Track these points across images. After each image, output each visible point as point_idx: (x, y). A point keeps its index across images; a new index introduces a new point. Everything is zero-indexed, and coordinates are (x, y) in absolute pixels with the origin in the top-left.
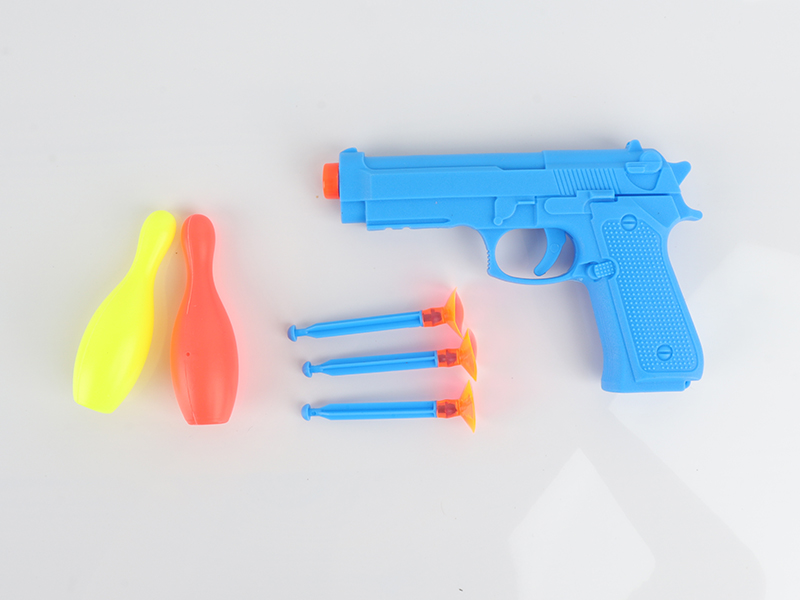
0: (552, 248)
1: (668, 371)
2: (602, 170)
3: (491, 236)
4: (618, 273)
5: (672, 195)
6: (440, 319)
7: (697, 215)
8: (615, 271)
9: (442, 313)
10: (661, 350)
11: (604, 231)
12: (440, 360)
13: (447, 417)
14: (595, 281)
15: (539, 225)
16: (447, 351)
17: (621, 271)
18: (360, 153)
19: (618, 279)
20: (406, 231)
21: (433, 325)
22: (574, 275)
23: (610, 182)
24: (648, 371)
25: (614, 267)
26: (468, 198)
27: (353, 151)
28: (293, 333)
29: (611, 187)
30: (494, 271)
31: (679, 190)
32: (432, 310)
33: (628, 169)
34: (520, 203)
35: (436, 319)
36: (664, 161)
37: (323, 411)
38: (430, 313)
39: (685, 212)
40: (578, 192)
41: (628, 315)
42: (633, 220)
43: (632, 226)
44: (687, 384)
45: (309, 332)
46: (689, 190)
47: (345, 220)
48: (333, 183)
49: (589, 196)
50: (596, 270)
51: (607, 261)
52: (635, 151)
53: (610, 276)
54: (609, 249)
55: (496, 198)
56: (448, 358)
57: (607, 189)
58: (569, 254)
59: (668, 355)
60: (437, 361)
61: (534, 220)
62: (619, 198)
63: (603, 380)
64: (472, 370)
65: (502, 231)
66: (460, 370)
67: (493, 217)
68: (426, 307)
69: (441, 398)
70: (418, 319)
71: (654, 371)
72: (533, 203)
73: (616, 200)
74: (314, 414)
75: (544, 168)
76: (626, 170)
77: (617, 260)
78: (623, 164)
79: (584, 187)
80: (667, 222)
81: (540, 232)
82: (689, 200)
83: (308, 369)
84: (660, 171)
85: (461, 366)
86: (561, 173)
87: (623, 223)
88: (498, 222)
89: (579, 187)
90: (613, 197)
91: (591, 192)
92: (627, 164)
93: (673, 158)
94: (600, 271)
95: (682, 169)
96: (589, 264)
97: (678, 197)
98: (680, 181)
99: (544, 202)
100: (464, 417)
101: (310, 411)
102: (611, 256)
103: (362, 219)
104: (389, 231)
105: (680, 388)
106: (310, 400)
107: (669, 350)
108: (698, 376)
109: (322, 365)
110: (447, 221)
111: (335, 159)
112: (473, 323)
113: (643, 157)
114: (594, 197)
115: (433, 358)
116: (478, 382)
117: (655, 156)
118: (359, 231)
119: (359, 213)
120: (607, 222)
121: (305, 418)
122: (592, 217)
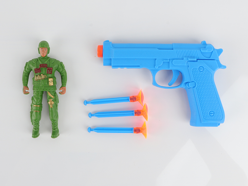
0: (175, 77)
1: (213, 120)
2: (192, 51)
3: (154, 72)
4: (197, 86)
5: (216, 60)
6: (136, 100)
7: (225, 67)
8: (196, 85)
9: (136, 97)
10: (211, 113)
11: (192, 72)
12: (135, 114)
13: (137, 133)
14: (189, 88)
15: (170, 69)
16: (138, 110)
17: (198, 85)
18: (110, 42)
19: (197, 88)
20: (125, 69)
21: (133, 102)
22: (182, 86)
23: (195, 54)
24: (206, 120)
25: (196, 84)
26: (147, 59)
27: (108, 41)
28: (86, 102)
29: (196, 57)
30: (155, 84)
31: (219, 58)
32: (133, 96)
33: (201, 50)
34: (164, 61)
35: (134, 100)
36: (214, 48)
37: (95, 130)
38: (132, 97)
39: (220, 66)
40: (184, 58)
41: (199, 100)
42: (202, 68)
43: (202, 70)
44: (219, 124)
45: (91, 103)
46: (222, 59)
47: (105, 65)
48: (101, 52)
49: (188, 59)
50: (189, 85)
51: (193, 82)
52: (204, 45)
53: (194, 87)
54: (194, 78)
55: (156, 59)
56: (138, 113)
57: (194, 57)
58: (181, 79)
59: (213, 114)
60: (134, 114)
61: (169, 67)
62: (198, 60)
63: (190, 122)
64: (146, 117)
65: (157, 70)
66: (142, 117)
67: (155, 65)
68: (131, 96)
69: (135, 127)
70: (128, 99)
71: (208, 120)
72: (169, 61)
73: (197, 61)
74: (92, 131)
75: (173, 49)
76: (201, 51)
77: (196, 81)
78: (200, 49)
79: (186, 56)
80: (214, 69)
81: (171, 71)
82: (222, 62)
83: (91, 115)
84: (212, 52)
85: (142, 116)
86: (179, 51)
87: (199, 69)
88: (157, 67)
89: (185, 56)
90: (196, 60)
91: (189, 58)
92: (201, 49)
93: (217, 47)
94: (191, 85)
95: (220, 51)
96: (187, 82)
97: (218, 61)
98: (219, 55)
99: (172, 61)
100: (143, 134)
101: (90, 130)
102: (194, 80)
103: (110, 65)
104: (119, 69)
105: (217, 126)
106: (90, 126)
107: (213, 113)
108: (223, 122)
109: (95, 114)
110: (139, 66)
111: (102, 44)
112: (147, 101)
113: (207, 47)
114: (190, 60)
115: (133, 113)
116: (148, 122)
117: (211, 47)
118: (109, 68)
119: (109, 63)
120: (194, 69)
121: (89, 132)
122: (188, 67)
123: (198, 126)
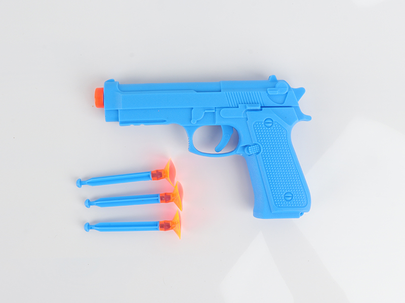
0: (225, 136)
1: (290, 207)
2: (253, 92)
3: (191, 130)
4: (262, 151)
5: (294, 107)
6: (162, 176)
7: (309, 118)
8: (260, 150)
9: (163, 173)
10: (286, 195)
11: (254, 128)
12: (161, 199)
13: (165, 230)
14: (249, 155)
15: (217, 123)
16: (165, 194)
17: (264, 150)
18: (116, 82)
19: (262, 155)
20: (142, 126)
21: (158, 179)
22: (237, 152)
23: (258, 99)
24: (279, 207)
25: (260, 148)
26: (177, 108)
27: (112, 81)
28: (81, 183)
29: (259, 102)
30: (192, 149)
31: (298, 104)
32: (157, 171)
33: (268, 92)
34: (206, 111)
35: (159, 176)
36: (289, 87)
37: (96, 226)
38: (156, 172)
39: (301, 117)
40: (239, 105)
41: (267, 175)
42: (271, 121)
43: (271, 124)
44: (302, 214)
45: (88, 183)
46: (304, 104)
47: (108, 120)
48: (100, 98)
49: (246, 107)
50: (249, 150)
51: (256, 144)
52: (273, 82)
53: (258, 153)
54: (257, 138)
55: (192, 108)
56: (166, 198)
57: (256, 103)
58: (235, 139)
59: (290, 198)
60: (159, 200)
61: (214, 121)
62: (263, 108)
63: (254, 211)
64: (179, 205)
65: (196, 127)
66: (172, 204)
67: (191, 119)
68: (154, 169)
69: (162, 220)
70: (149, 176)
71: (282, 207)
72: (214, 111)
73: (261, 110)
74: (91, 228)
75: (220, 91)
76: (267, 92)
77: (261, 144)
78: (265, 89)
79: (243, 102)
80: (291, 122)
81: (219, 128)
82: (304, 110)
83: (89, 203)
84: (287, 93)
85: (173, 202)
86: (230, 94)
87: (265, 123)
88: (194, 122)
89: (241, 102)
90: (259, 108)
91: (247, 105)
92: (268, 89)
93: (295, 85)
94: (252, 150)
95: (300, 92)
96: (246, 146)
97: (297, 108)
98: (298, 100)
99: (220, 111)
100: (174, 230)
101: (89, 227)
102: (258, 142)
103: (117, 120)
104: (132, 126)
105: (298, 217)
106: (89, 220)
107: (291, 195)
108: (308, 210)
109: (96, 201)
110: (165, 121)
111: (102, 86)
112: (181, 178)
113: (278, 85)
114: (248, 108)
115: (157, 198)
116: (185, 209)
117: (284, 84)
118: (116, 125)
119: (114, 116)
120: (256, 122)
121: (86, 231)
122: (247, 120)
123: (267, 218)
